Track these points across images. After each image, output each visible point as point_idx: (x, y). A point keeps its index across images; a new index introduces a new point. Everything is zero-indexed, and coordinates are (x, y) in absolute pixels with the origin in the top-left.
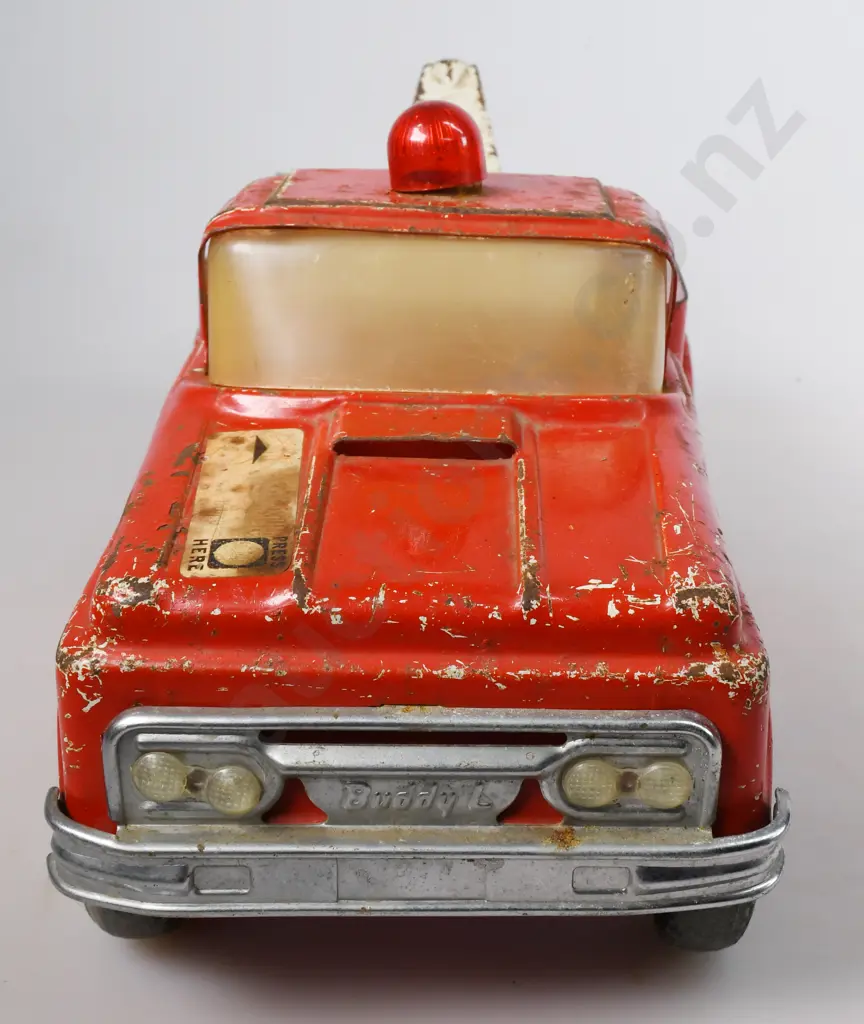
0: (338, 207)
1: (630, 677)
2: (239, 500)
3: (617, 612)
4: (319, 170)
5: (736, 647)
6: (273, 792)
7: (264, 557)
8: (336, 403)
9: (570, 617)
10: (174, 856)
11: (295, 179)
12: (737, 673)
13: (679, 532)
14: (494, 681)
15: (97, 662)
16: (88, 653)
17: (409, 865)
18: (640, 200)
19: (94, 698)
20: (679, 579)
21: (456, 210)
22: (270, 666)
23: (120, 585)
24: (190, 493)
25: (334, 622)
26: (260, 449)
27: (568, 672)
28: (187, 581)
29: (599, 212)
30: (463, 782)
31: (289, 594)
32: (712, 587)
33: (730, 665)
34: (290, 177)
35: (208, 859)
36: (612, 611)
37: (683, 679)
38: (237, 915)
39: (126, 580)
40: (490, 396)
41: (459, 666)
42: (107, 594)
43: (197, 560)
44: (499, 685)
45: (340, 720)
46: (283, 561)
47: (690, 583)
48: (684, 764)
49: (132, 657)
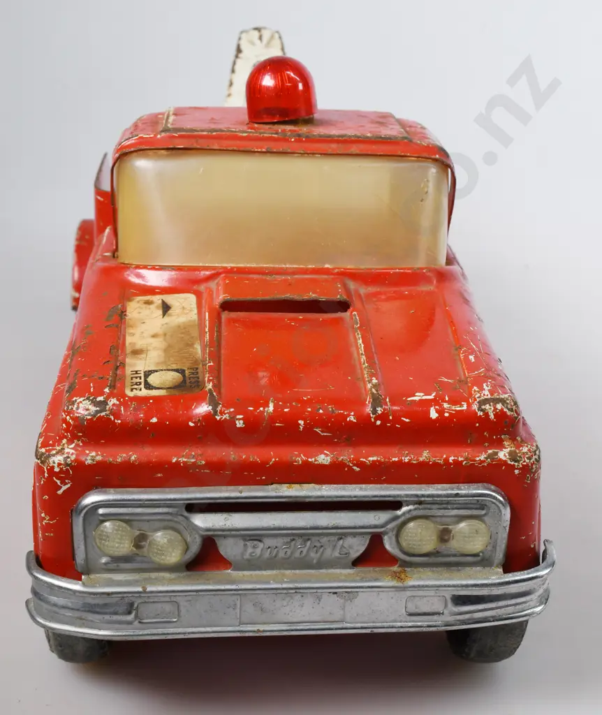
0: (214, 133)
1: (446, 460)
2: (159, 343)
3: (437, 415)
4: (190, 108)
5: (519, 439)
6: (195, 548)
7: (184, 381)
8: (218, 274)
9: (404, 419)
10: (125, 595)
11: (175, 114)
12: (520, 457)
13: (473, 360)
14: (351, 465)
15: (68, 457)
16: (61, 452)
17: (292, 598)
18: (423, 128)
19: (66, 484)
20: (478, 392)
21: (299, 136)
22: (193, 458)
23: (84, 402)
24: (122, 339)
25: (238, 426)
26: (166, 308)
27: (403, 458)
28: (132, 399)
29: (401, 136)
30: (329, 538)
31: (206, 406)
32: (502, 397)
33: (515, 452)
34: (171, 113)
35: (149, 597)
36: (434, 415)
37: (483, 461)
38: (170, 637)
39: (88, 399)
40: (328, 268)
41: (327, 455)
42: (74, 409)
43: (136, 384)
44: (355, 468)
45: (244, 495)
46: (198, 384)
47: (486, 394)
48: (483, 521)
49: (94, 454)
